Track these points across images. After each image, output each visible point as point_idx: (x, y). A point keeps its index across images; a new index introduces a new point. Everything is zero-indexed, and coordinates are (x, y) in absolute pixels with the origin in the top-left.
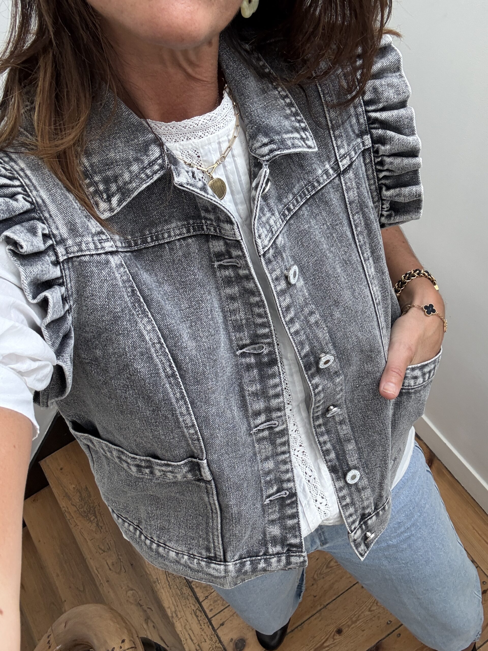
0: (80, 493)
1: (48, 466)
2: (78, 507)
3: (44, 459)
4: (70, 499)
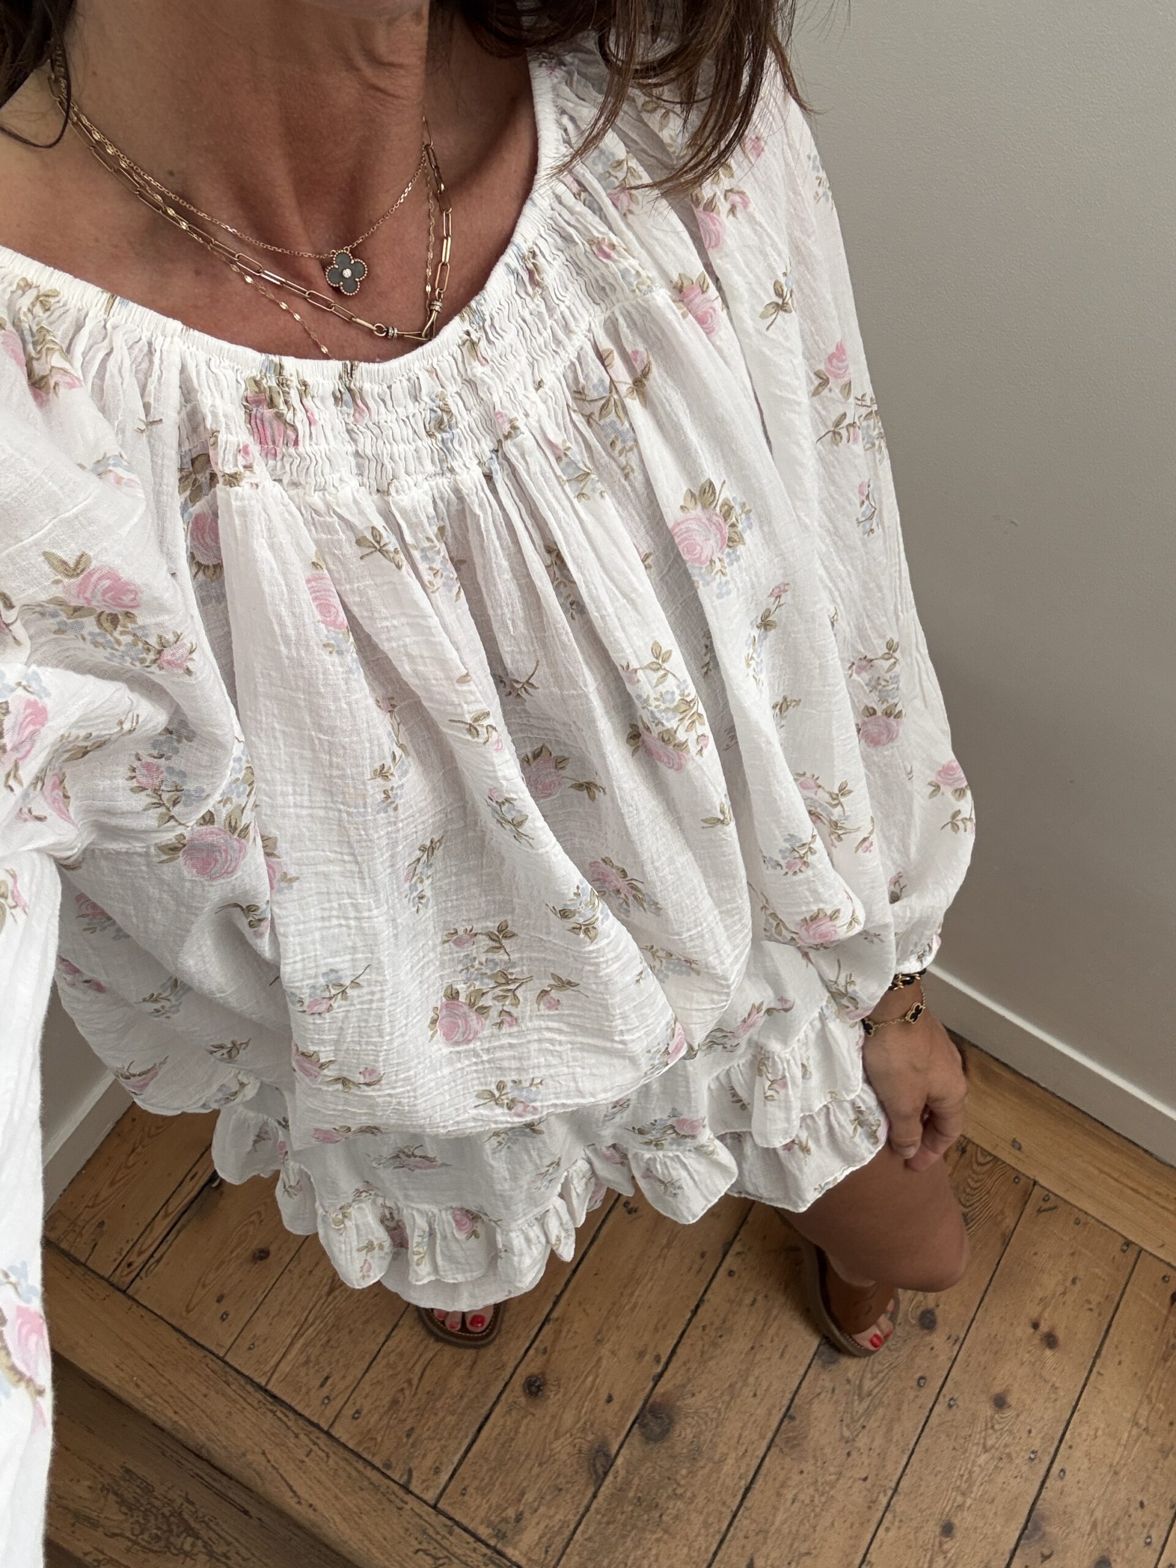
0: (116, 1494)
2: (128, 1534)
4: (95, 1525)
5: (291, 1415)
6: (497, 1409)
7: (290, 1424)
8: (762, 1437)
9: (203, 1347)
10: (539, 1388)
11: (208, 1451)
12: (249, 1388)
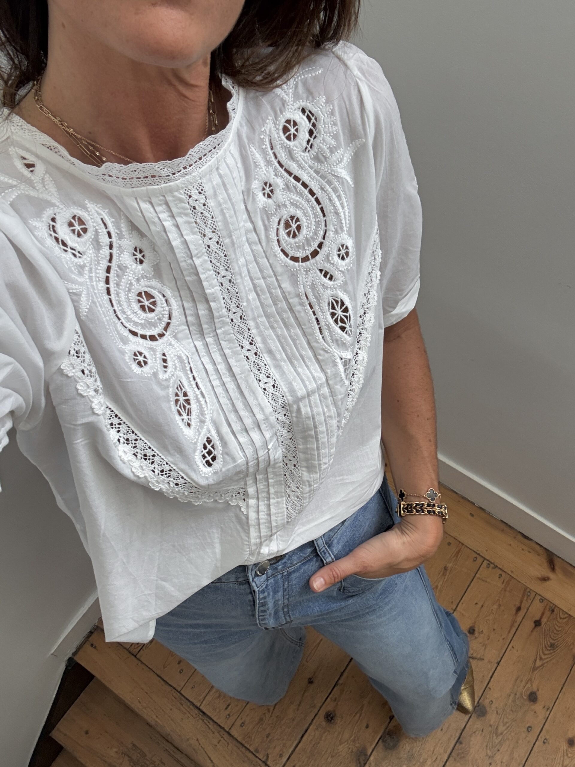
0: (128, 756)
1: (65, 735)
3: (56, 728)
5: (211, 721)
6: (311, 727)
7: (210, 726)
8: (445, 751)
9: (171, 686)
10: (332, 718)
11: (172, 738)
12: (191, 707)
